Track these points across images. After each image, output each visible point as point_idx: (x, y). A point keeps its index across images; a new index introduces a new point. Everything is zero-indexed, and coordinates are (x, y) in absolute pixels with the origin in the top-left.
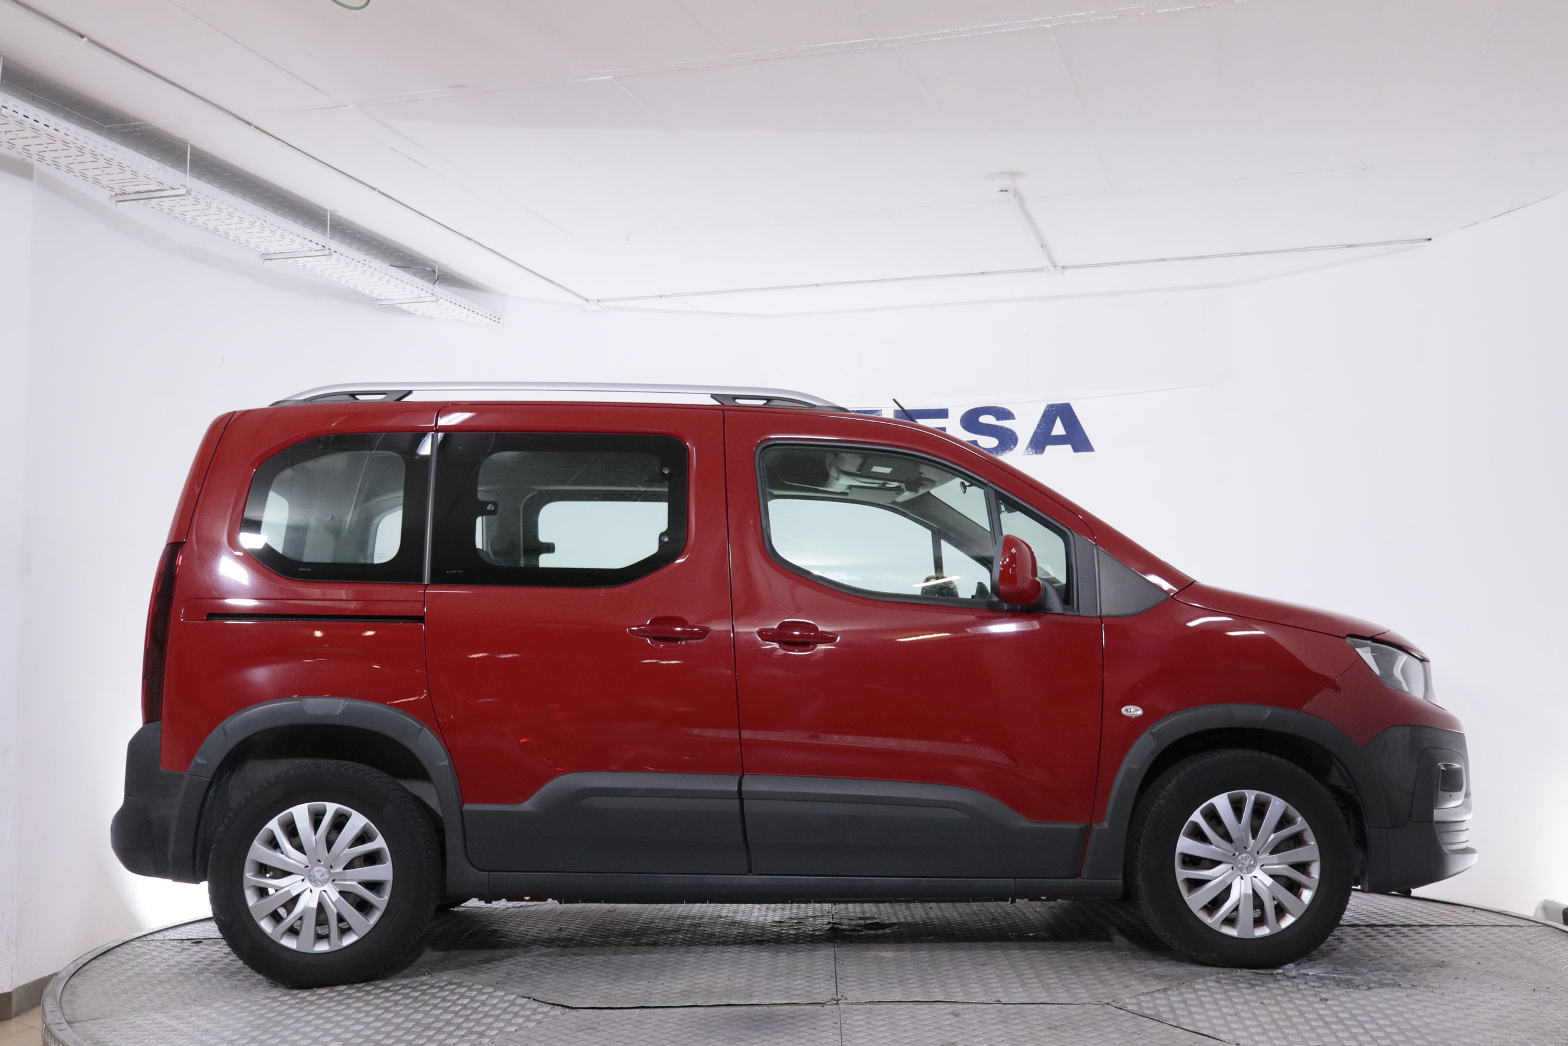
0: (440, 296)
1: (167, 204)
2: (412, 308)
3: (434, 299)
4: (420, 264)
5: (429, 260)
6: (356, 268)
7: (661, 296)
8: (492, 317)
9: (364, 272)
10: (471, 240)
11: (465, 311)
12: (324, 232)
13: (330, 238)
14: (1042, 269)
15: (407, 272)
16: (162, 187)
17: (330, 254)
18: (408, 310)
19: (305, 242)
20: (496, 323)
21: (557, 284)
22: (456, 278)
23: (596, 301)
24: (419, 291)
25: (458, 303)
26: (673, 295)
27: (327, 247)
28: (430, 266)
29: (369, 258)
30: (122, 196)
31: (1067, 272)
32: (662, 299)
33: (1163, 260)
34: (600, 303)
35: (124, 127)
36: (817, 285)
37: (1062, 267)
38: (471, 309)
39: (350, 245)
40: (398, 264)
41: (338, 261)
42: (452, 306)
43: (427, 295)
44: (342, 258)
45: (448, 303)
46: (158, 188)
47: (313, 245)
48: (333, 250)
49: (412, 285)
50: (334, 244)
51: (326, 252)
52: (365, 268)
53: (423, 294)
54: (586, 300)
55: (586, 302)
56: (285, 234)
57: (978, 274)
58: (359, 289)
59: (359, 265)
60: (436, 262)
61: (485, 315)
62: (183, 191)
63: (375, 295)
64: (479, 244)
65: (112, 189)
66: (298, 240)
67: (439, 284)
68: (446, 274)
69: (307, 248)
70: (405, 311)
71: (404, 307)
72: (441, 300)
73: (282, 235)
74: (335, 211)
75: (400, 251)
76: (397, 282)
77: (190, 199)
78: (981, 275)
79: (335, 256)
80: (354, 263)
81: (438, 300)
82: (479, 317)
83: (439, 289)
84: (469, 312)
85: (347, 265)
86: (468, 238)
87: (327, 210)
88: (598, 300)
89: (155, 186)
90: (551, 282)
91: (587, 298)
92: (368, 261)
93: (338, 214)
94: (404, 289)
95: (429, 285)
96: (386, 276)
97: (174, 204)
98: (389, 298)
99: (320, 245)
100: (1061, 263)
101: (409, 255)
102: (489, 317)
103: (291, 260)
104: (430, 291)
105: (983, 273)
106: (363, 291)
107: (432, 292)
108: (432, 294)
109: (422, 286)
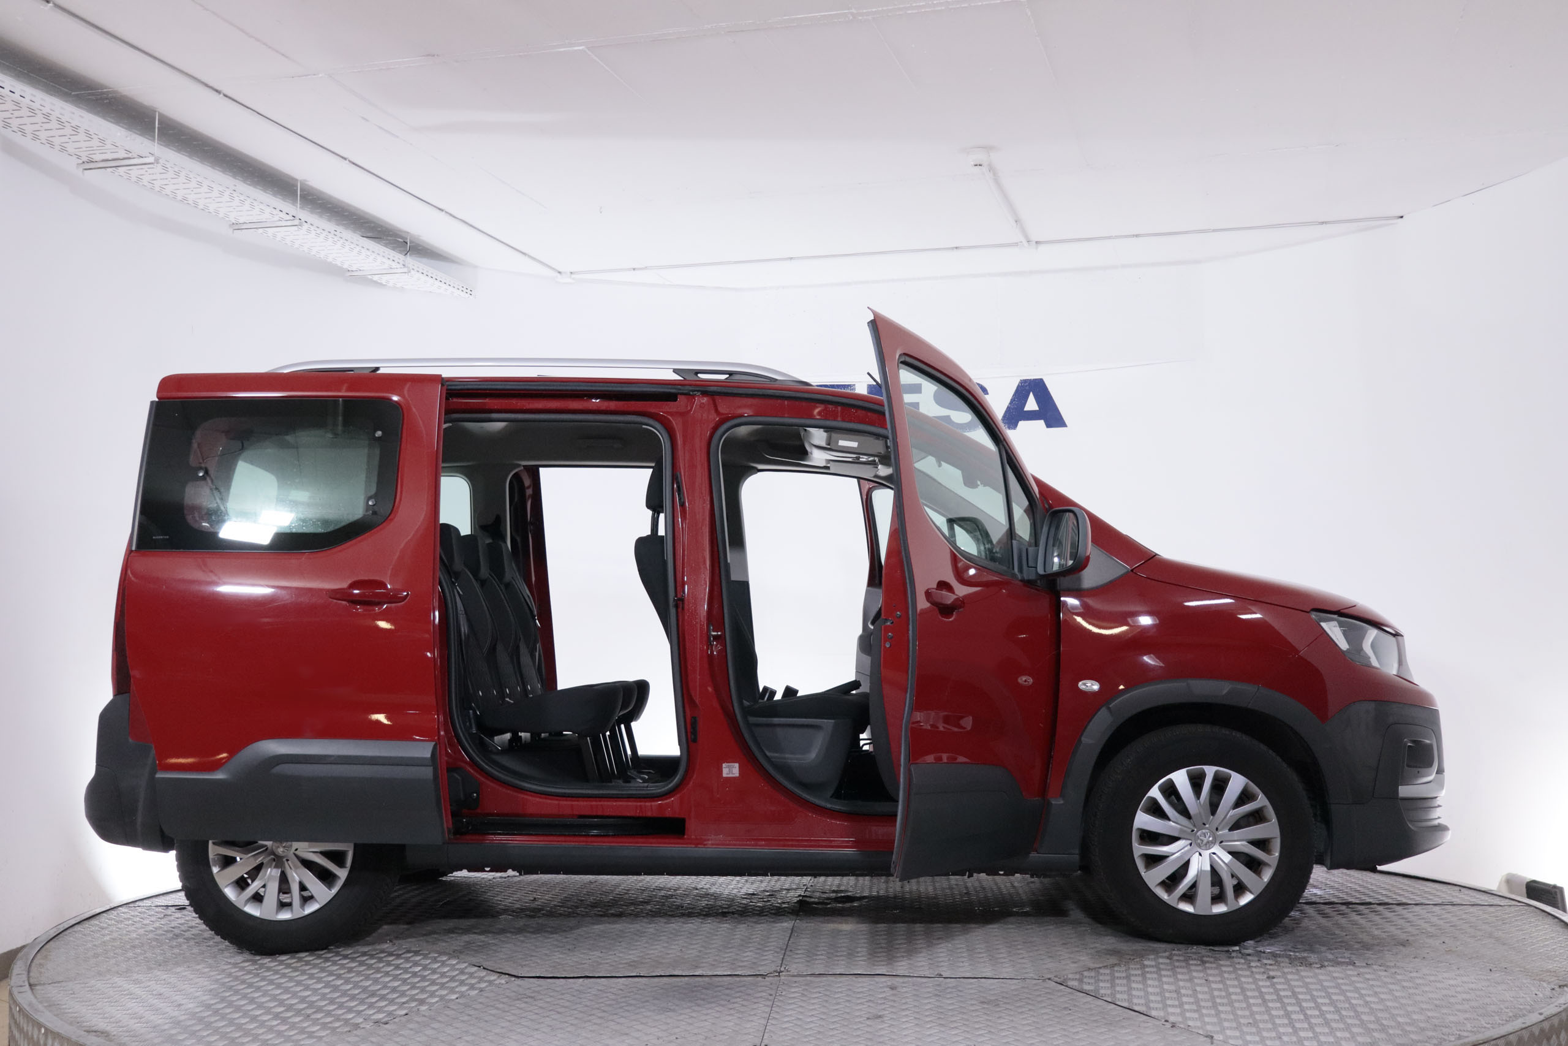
0: (411, 267)
1: (135, 172)
2: (384, 279)
3: (405, 270)
4: (391, 236)
5: (401, 231)
6: (326, 239)
7: (634, 269)
8: (464, 289)
9: (335, 243)
10: (442, 210)
11: (437, 283)
12: (294, 202)
13: (300, 208)
14: (1016, 244)
15: (379, 243)
16: (130, 155)
17: (301, 225)
18: (379, 281)
19: (275, 212)
20: (468, 295)
21: (530, 257)
22: (428, 249)
23: (568, 273)
24: (390, 262)
25: (430, 275)
26: (646, 268)
27: (297, 218)
28: (402, 237)
29: (340, 229)
30: (89, 164)
31: (1041, 247)
32: (636, 271)
33: (1137, 236)
34: (573, 276)
35: (93, 94)
36: (791, 258)
37: (1036, 242)
38: (443, 280)
39: (321, 215)
40: (369, 235)
41: (309, 231)
42: (423, 277)
43: (399, 266)
44: (312, 228)
45: (419, 275)
46: (126, 156)
47: (282, 215)
48: (303, 220)
49: (384, 256)
50: (304, 214)
51: (296, 222)
52: (336, 239)
53: (394, 265)
54: (560, 272)
55: (559, 274)
56: (255, 203)
57: (953, 248)
58: (330, 260)
59: (330, 236)
60: (408, 232)
61: (457, 286)
62: (151, 159)
63: (345, 266)
64: (451, 215)
65: (79, 157)
66: (268, 210)
67: (410, 255)
68: (418, 245)
69: (276, 218)
70: (376, 282)
71: (376, 278)
72: (413, 272)
73: (252, 205)
74: (305, 180)
75: (371, 221)
76: (369, 253)
77: (158, 168)
78: (957, 250)
79: (306, 226)
80: (325, 233)
81: (409, 272)
82: (451, 289)
83: (410, 260)
84: (440, 284)
85: (318, 235)
86: (440, 209)
87: (297, 180)
88: (571, 273)
89: (122, 154)
90: (524, 254)
91: (560, 270)
92: (338, 231)
93: (310, 183)
94: (375, 260)
95: (401, 257)
96: (357, 247)
97: (142, 172)
98: (361, 269)
99: (291, 215)
100: (1034, 238)
101: (381, 226)
102: (461, 289)
103: (261, 231)
104: (401, 262)
105: (957, 248)
106: (334, 262)
107: (403, 263)
108: (404, 265)
109: (394, 257)
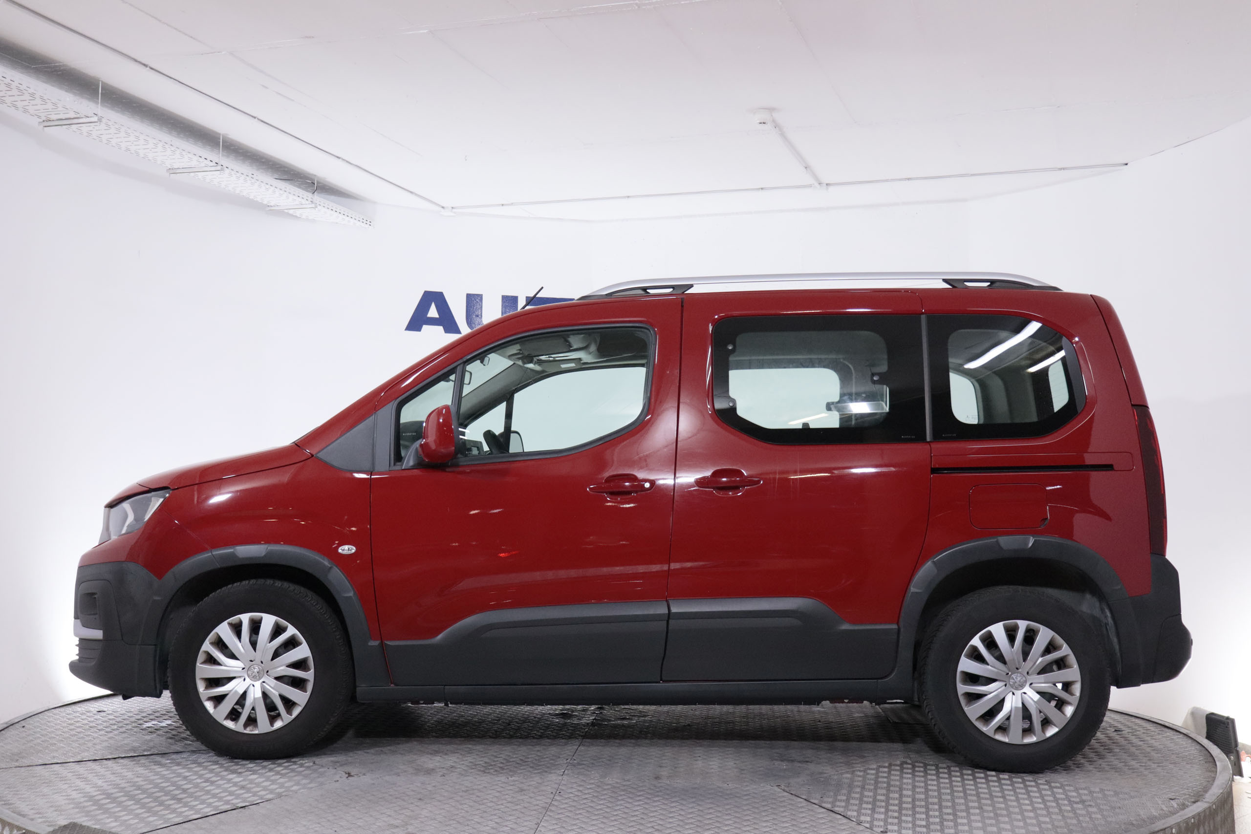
0: (318, 203)
1: (85, 128)
2: (296, 213)
3: (313, 206)
4: (301, 178)
5: (309, 174)
6: (245, 180)
7: (503, 205)
8: (364, 221)
9: (253, 183)
10: (339, 158)
11: (341, 216)
12: (217, 151)
13: (222, 156)
14: (809, 186)
15: (291, 184)
16: (78, 116)
17: (222, 170)
18: (294, 214)
19: (201, 160)
20: (367, 226)
21: (416, 194)
22: (332, 188)
23: (450, 208)
24: (300, 199)
25: (334, 209)
26: (512, 204)
27: (220, 164)
28: (310, 179)
29: (256, 172)
30: (48, 122)
31: (830, 186)
32: (504, 207)
34: (454, 210)
35: (47, 67)
36: (628, 197)
38: (346, 214)
39: (240, 161)
40: (283, 177)
41: (230, 175)
42: (329, 211)
43: (307, 202)
44: (233, 173)
45: (325, 209)
46: (76, 116)
47: (207, 162)
48: (225, 166)
49: (294, 195)
50: (226, 161)
51: (219, 168)
52: (253, 181)
53: (304, 201)
54: (443, 207)
55: (441, 210)
56: (184, 153)
57: (758, 189)
59: (249, 178)
60: (315, 175)
61: (358, 219)
62: (95, 119)
63: (265, 202)
64: (347, 162)
65: (39, 117)
66: (195, 158)
67: (317, 193)
68: (323, 185)
69: (203, 165)
70: (291, 215)
71: (290, 212)
72: (319, 207)
73: (182, 155)
74: (226, 134)
75: (285, 167)
76: (282, 192)
77: (103, 126)
79: (227, 171)
80: (243, 177)
81: (316, 207)
82: (351, 221)
83: (318, 198)
84: (344, 217)
85: (238, 178)
87: (220, 134)
88: (452, 208)
89: (72, 115)
90: (411, 192)
91: (444, 206)
92: (255, 175)
93: (230, 137)
94: (287, 197)
95: (310, 195)
96: (272, 187)
97: (91, 128)
98: (278, 204)
99: (214, 162)
100: (824, 181)
101: (292, 170)
102: (361, 220)
103: (192, 174)
104: (310, 199)
105: (762, 189)
106: (255, 199)
107: (311, 200)
108: (312, 202)
109: (303, 195)
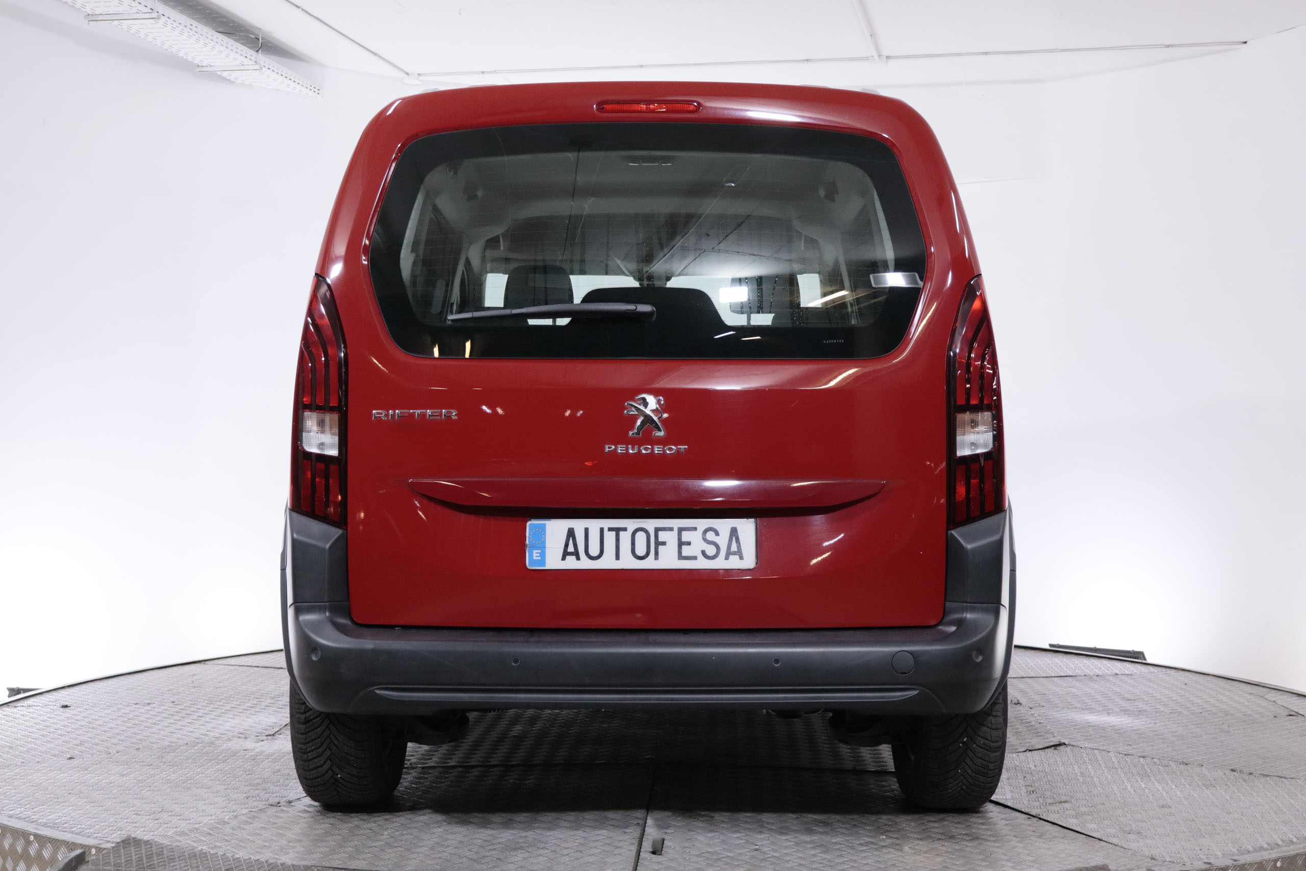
0: (262, 63)
2: (233, 76)
3: (257, 67)
4: (242, 31)
5: (252, 26)
6: (182, 32)
7: (483, 72)
8: (312, 88)
9: (190, 37)
10: (299, 7)
11: (287, 81)
14: (866, 59)
15: (230, 38)
17: (158, 17)
18: (228, 78)
20: (316, 94)
21: (382, 55)
22: (278, 46)
23: (417, 75)
24: (243, 59)
25: (281, 73)
26: (495, 72)
27: (155, 9)
28: (253, 33)
29: (195, 23)
31: (892, 62)
33: (986, 53)
34: (421, 78)
36: (642, 66)
37: (888, 57)
38: (292, 79)
39: (174, 8)
40: (220, 30)
42: (274, 75)
43: (250, 63)
44: (169, 21)
45: (269, 72)
47: (141, 8)
48: (160, 12)
49: (237, 52)
50: (162, 6)
51: (154, 15)
52: (191, 33)
53: (246, 61)
54: (408, 74)
55: (406, 76)
57: (803, 61)
58: (181, 54)
59: (186, 30)
60: (260, 29)
61: (305, 85)
63: (195, 62)
64: (306, 12)
67: (262, 52)
68: (270, 42)
69: (135, 10)
70: (224, 79)
71: (225, 74)
72: (264, 68)
76: (222, 48)
78: (806, 62)
79: (163, 18)
80: (180, 28)
81: (261, 69)
82: (299, 87)
83: (262, 57)
84: (290, 82)
85: (174, 28)
86: (296, 6)
88: (419, 74)
90: (375, 54)
91: (408, 72)
92: (194, 26)
94: (228, 56)
95: (253, 53)
96: (212, 42)
98: (211, 64)
99: (149, 8)
100: (886, 52)
101: (233, 22)
102: (309, 87)
103: (116, 22)
104: (253, 59)
105: (807, 60)
106: (185, 57)
107: (255, 60)
108: (255, 62)
109: (246, 53)
